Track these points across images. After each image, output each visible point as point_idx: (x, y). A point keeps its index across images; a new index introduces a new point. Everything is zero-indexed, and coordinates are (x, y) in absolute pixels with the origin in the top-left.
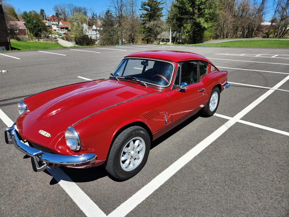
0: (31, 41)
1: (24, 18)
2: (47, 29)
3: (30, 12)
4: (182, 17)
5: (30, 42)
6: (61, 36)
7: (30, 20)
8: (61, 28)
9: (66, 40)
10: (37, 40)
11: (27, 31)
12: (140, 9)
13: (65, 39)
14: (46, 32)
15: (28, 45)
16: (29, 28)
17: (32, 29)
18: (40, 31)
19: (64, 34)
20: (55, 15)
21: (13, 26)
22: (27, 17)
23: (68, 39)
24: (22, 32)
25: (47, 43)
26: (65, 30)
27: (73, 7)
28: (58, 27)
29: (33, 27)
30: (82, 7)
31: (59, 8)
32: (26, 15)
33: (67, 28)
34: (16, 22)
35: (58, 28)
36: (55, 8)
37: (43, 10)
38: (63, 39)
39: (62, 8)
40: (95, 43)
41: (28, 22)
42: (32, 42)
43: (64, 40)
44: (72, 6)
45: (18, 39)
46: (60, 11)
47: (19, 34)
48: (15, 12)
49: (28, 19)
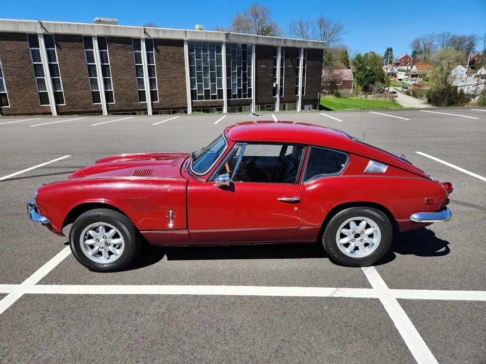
0: (355, 98)
1: (355, 64)
2: (383, 79)
3: (367, 54)
5: (353, 100)
7: (362, 66)
8: (413, 76)
9: (413, 96)
10: (364, 96)
11: (354, 83)
13: (412, 94)
14: (381, 83)
16: (358, 79)
17: (361, 80)
18: (374, 82)
19: (414, 85)
21: (337, 76)
22: (360, 62)
23: (415, 95)
24: (347, 84)
25: (377, 101)
26: (419, 78)
27: (449, 38)
28: (408, 75)
29: (363, 77)
31: (421, 43)
32: (359, 60)
33: (423, 76)
34: (343, 70)
35: (407, 77)
36: (414, 43)
37: (391, 49)
38: (408, 94)
39: (426, 42)
40: (471, 100)
41: (359, 69)
42: (355, 100)
43: (410, 95)
44: (448, 36)
45: (338, 95)
46: (422, 47)
47: (341, 87)
48: (347, 57)
49: (361, 65)
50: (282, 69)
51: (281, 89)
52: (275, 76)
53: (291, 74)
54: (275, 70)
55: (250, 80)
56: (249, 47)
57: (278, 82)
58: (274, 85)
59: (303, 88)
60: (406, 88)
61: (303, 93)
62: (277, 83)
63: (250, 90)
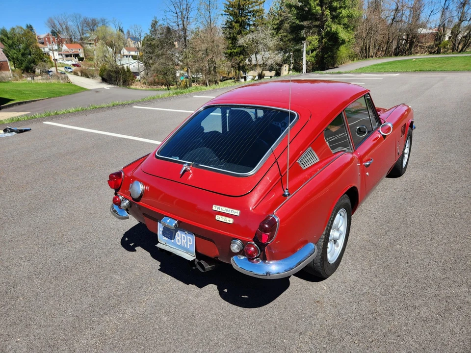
0: (20, 82)
2: (43, 57)
3: (13, 29)
5: (19, 84)
6: (70, 68)
7: (13, 43)
8: (67, 56)
9: (81, 76)
10: (29, 79)
11: (11, 66)
12: (222, 15)
14: (44, 64)
15: (19, 89)
16: (13, 58)
17: (18, 60)
18: (35, 62)
19: (74, 65)
20: (50, 34)
22: (8, 38)
23: (85, 74)
24: (1, 66)
25: (51, 84)
26: (73, 58)
27: (82, 19)
28: (62, 55)
29: (20, 56)
30: (99, 19)
31: (56, 22)
32: (6, 35)
33: (77, 56)
35: (61, 57)
36: (49, 22)
37: (31, 26)
38: (76, 74)
39: (62, 22)
40: (136, 78)
41: (10, 46)
43: (78, 75)
44: (80, 17)
46: (58, 27)
49: (10, 42)
60: (69, 68)
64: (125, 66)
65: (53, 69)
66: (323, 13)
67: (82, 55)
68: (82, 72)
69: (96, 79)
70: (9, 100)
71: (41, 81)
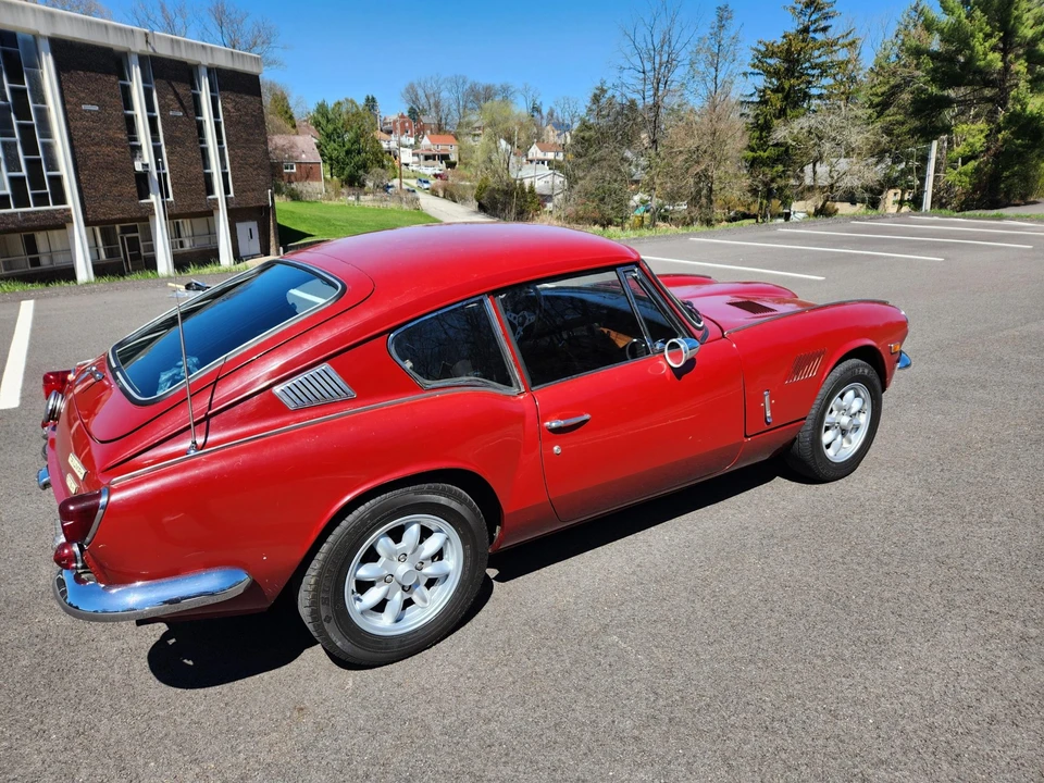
0: (335, 202)
1: (317, 124)
2: (383, 160)
3: (339, 104)
4: (945, 93)
5: (332, 206)
6: (427, 182)
7: (335, 129)
8: (427, 158)
9: (444, 197)
10: (352, 198)
11: (324, 170)
12: (745, 74)
13: (441, 195)
14: (381, 171)
15: (328, 216)
16: (331, 159)
17: (338, 162)
18: (366, 167)
19: (436, 176)
20: (406, 114)
21: (283, 150)
22: (328, 121)
23: (450, 195)
24: (308, 172)
25: (386, 211)
26: (437, 162)
27: (467, 86)
28: (418, 155)
29: (343, 154)
30: (498, 86)
31: (421, 93)
32: (325, 115)
33: (444, 157)
34: (292, 137)
35: (416, 159)
36: (408, 92)
37: (373, 98)
38: (434, 193)
39: (428, 91)
40: (545, 206)
41: (330, 137)
42: (336, 206)
43: (438, 196)
44: (464, 82)
45: (295, 197)
46: (423, 100)
47: (297, 178)
48: (288, 107)
49: (330, 127)
50: (152, 121)
51: (162, 178)
52: (135, 140)
53: (183, 136)
54: (130, 123)
55: (49, 148)
56: (25, 41)
57: (147, 155)
58: (138, 167)
59: (225, 175)
60: (425, 182)
61: (227, 191)
62: (147, 161)
63: (57, 182)
64: (527, 183)
65: (396, 182)
66: (1006, 69)
67: (453, 158)
68: (445, 190)
69: (468, 206)
70: (305, 235)
71: (370, 204)
